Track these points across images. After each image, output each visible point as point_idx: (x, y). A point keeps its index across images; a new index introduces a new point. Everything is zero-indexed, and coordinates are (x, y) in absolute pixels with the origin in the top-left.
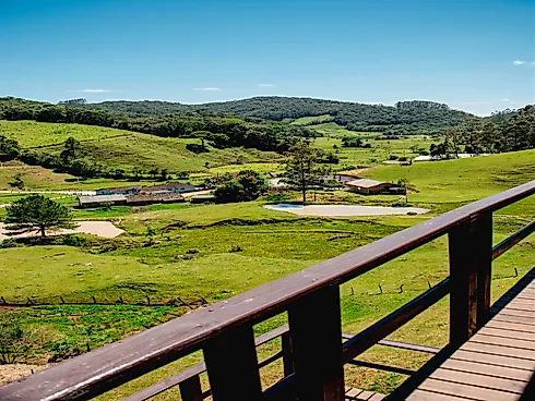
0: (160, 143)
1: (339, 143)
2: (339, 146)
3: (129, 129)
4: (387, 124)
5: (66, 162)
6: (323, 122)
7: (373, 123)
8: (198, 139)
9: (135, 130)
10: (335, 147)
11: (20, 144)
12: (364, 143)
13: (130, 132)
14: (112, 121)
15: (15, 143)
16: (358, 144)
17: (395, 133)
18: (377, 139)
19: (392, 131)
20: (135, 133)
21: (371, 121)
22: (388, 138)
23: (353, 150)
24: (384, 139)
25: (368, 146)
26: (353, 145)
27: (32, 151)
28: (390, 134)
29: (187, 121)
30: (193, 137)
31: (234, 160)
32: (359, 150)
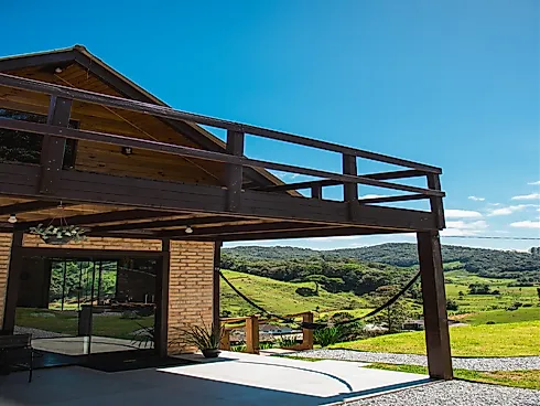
0: (275, 286)
1: (465, 289)
2: (464, 292)
3: (246, 272)
4: (521, 270)
6: (455, 269)
7: (506, 270)
8: (313, 283)
9: (251, 273)
10: (461, 293)
12: (492, 289)
13: (246, 275)
14: (232, 264)
16: (484, 291)
17: (530, 280)
18: (509, 285)
19: (527, 278)
20: (251, 276)
21: (505, 267)
22: (521, 285)
23: (479, 297)
24: (517, 286)
25: (496, 293)
26: (480, 293)
28: (525, 280)
29: (304, 265)
30: (309, 281)
31: (348, 305)
32: (485, 297)
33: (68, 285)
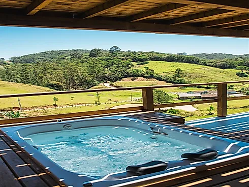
0: (221, 72)
3: (206, 65)
5: (175, 80)
8: (240, 70)
9: (209, 66)
11: (154, 71)
13: (206, 67)
14: (198, 61)
15: (153, 71)
20: (209, 67)
27: (160, 74)
29: (235, 61)
30: (238, 69)
33: (122, 73)
